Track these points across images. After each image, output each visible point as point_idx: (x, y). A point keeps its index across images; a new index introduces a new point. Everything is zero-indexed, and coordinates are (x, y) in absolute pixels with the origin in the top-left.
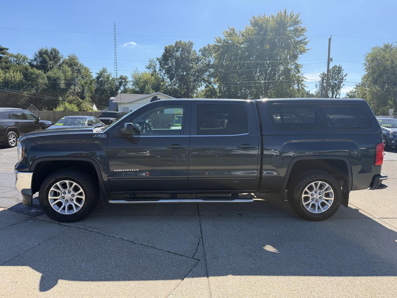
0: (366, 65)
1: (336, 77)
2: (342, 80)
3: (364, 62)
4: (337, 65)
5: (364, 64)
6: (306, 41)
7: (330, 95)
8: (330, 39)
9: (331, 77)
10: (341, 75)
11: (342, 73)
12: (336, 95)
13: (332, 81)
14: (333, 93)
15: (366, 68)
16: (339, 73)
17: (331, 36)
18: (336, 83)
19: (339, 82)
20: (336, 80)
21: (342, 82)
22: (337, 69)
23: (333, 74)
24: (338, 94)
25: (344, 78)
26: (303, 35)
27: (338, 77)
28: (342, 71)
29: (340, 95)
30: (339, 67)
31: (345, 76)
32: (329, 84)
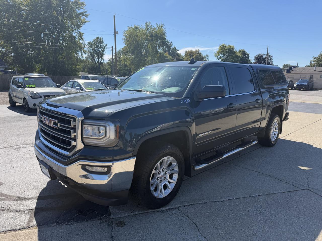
0: (124, 39)
1: (99, 46)
2: (104, 49)
3: (123, 37)
4: (99, 37)
5: (123, 38)
6: (86, 13)
7: (97, 60)
8: (114, 16)
9: (96, 46)
10: (103, 45)
11: (103, 43)
12: (101, 60)
13: (96, 49)
14: (98, 59)
15: (124, 42)
16: (101, 43)
17: (115, 14)
18: (100, 51)
19: (102, 50)
20: (99, 48)
21: (104, 50)
22: (99, 40)
23: (97, 43)
24: (102, 60)
25: (106, 48)
26: (83, 8)
27: (101, 46)
28: (103, 42)
29: (103, 60)
30: (101, 38)
31: (106, 46)
32: (95, 51)
